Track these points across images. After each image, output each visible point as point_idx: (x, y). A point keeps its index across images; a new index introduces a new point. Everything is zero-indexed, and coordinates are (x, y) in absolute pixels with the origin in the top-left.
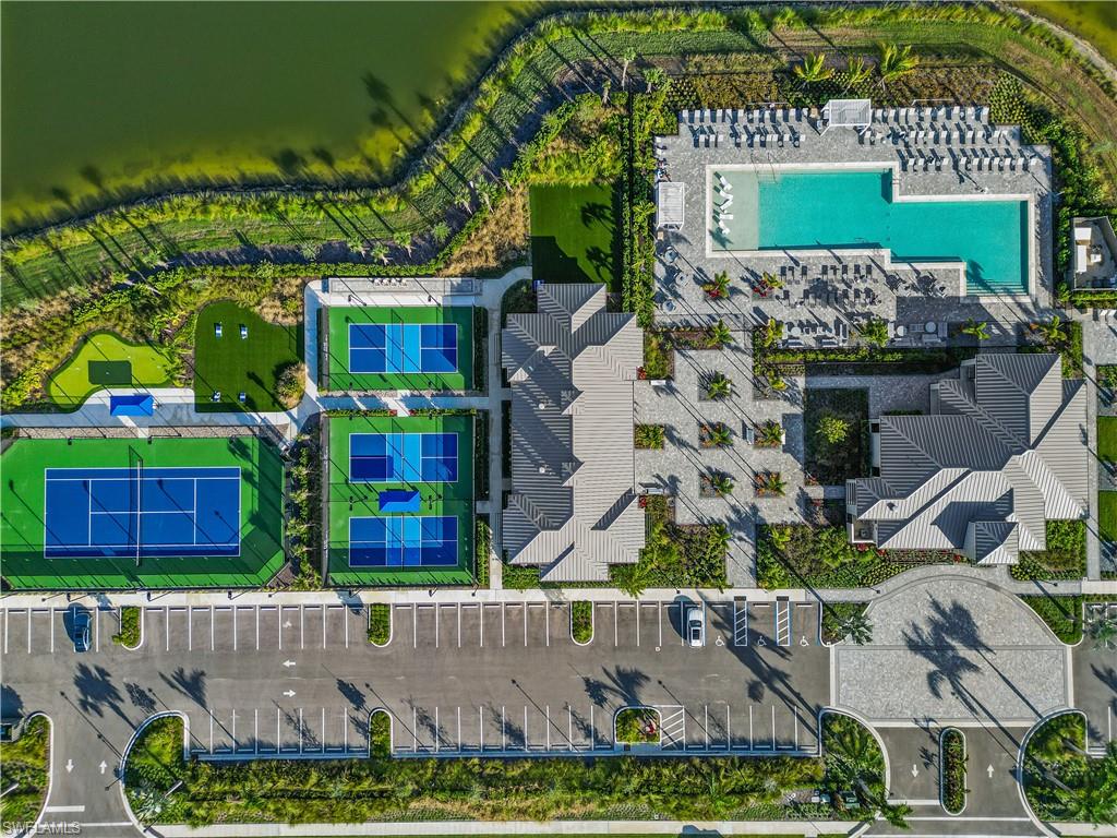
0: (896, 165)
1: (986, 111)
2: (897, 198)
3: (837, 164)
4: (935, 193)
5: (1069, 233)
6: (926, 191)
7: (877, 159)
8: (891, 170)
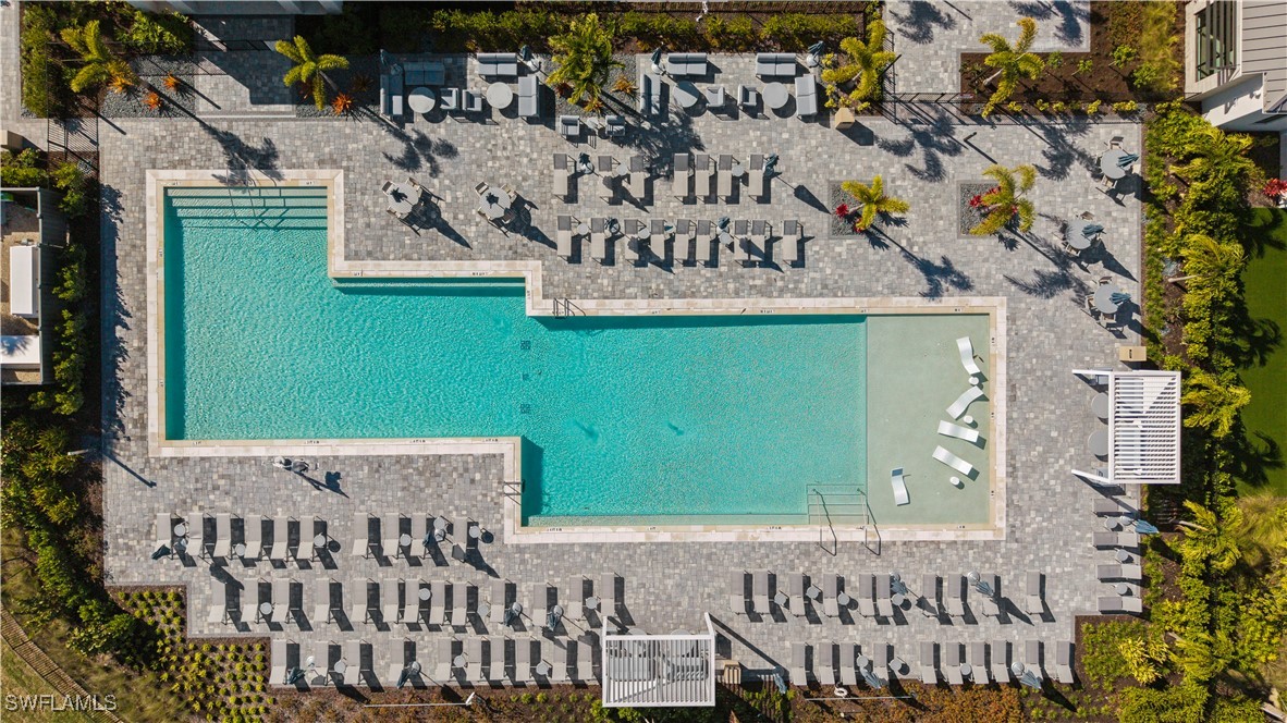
0: (512, 533)
1: (279, 675)
2: (509, 450)
3: (664, 536)
4: (410, 459)
5: (53, 347)
6: (433, 466)
7: (562, 550)
8: (525, 523)
